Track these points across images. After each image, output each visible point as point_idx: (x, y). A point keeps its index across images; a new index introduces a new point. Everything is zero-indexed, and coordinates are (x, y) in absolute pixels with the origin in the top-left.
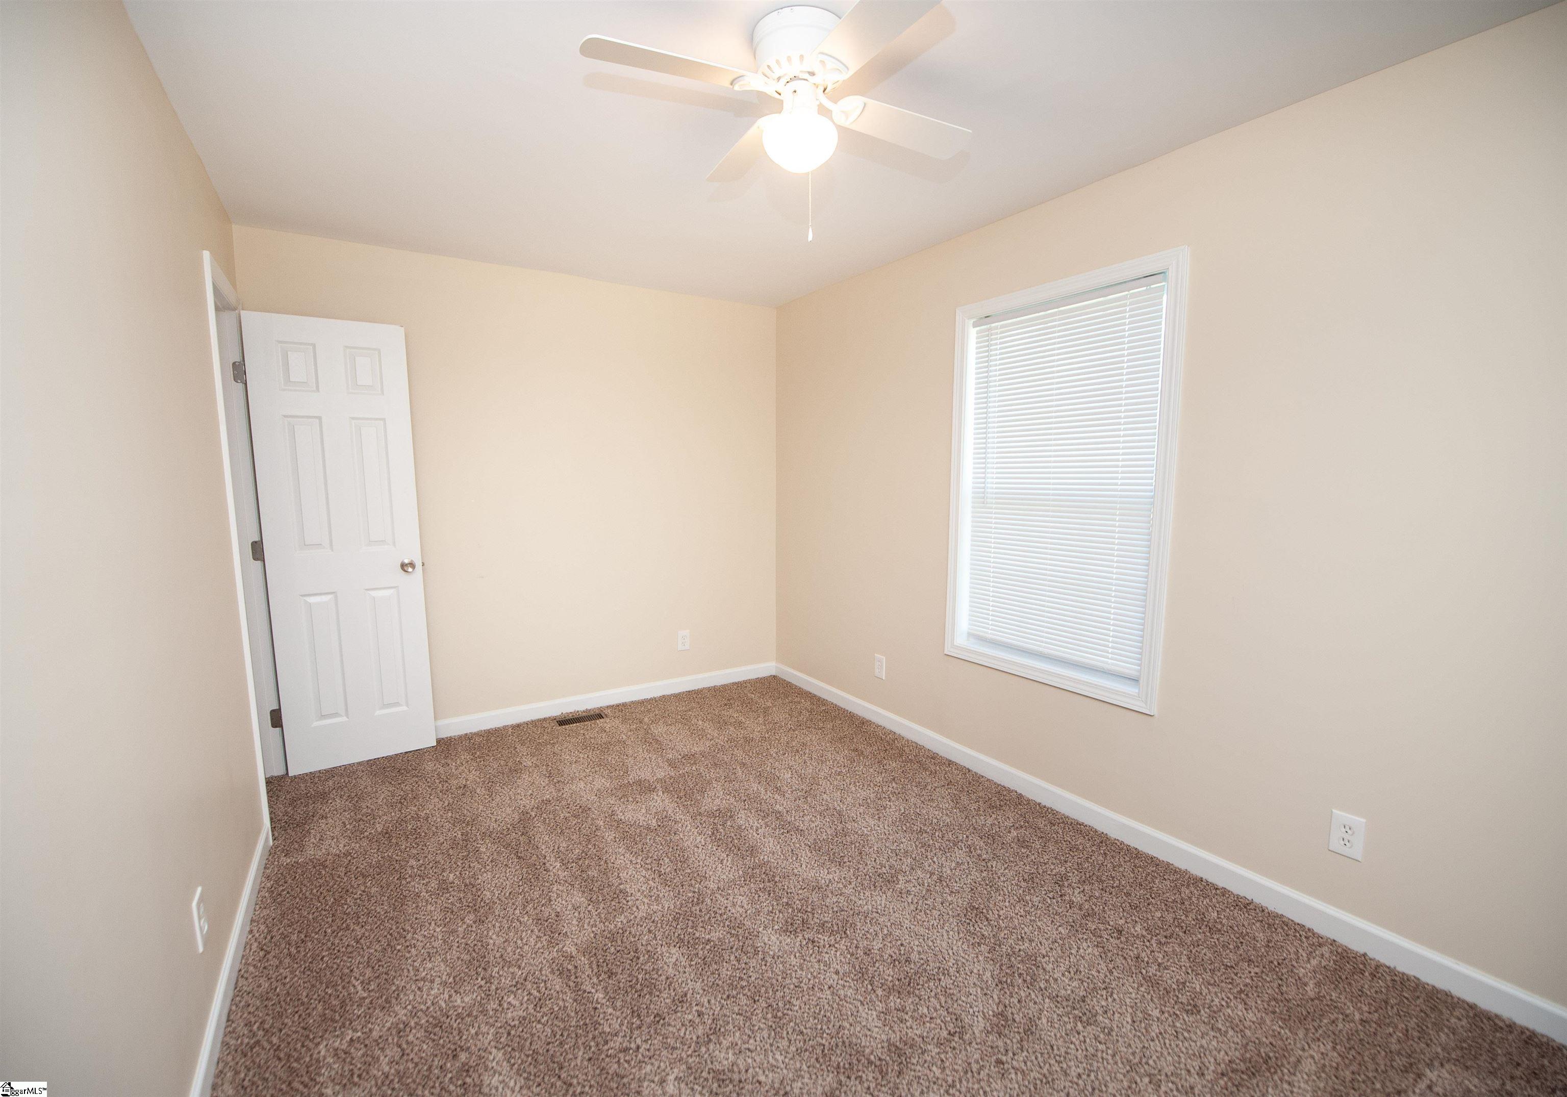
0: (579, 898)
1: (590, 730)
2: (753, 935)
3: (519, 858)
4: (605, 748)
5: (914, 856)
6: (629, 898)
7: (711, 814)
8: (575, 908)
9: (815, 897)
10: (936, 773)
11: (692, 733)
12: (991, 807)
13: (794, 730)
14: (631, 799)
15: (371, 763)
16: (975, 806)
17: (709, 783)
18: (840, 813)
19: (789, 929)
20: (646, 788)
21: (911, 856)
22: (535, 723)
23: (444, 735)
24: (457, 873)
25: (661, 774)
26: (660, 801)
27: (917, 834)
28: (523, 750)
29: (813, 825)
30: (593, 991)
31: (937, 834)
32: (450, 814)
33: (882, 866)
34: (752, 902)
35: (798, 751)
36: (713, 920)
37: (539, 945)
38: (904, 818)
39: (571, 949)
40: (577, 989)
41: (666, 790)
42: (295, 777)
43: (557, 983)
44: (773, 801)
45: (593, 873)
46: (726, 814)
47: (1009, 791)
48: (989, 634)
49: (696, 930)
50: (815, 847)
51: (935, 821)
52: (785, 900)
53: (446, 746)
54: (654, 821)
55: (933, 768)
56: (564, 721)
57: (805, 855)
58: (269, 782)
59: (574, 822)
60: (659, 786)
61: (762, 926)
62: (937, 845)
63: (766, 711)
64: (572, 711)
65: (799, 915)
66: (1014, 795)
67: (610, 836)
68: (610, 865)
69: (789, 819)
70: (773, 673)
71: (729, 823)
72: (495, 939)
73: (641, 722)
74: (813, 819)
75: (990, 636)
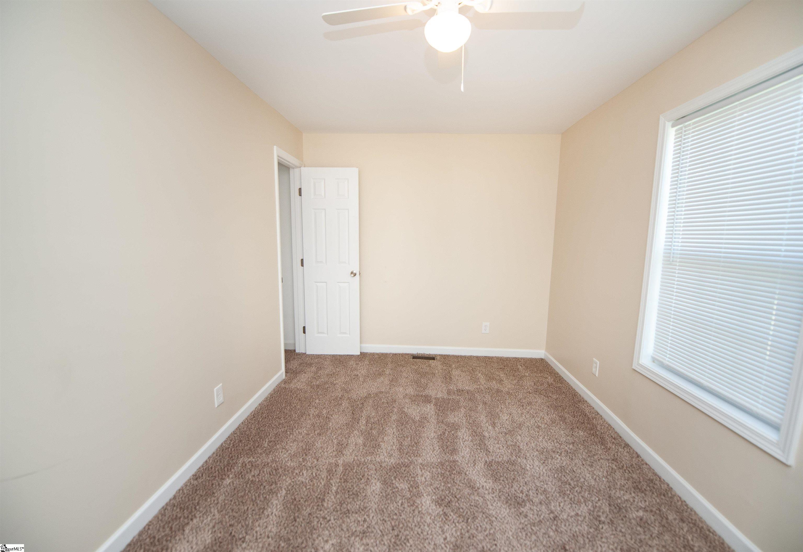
0: (360, 441)
1: (423, 365)
2: (419, 495)
3: (353, 413)
4: (424, 375)
5: (548, 496)
6: (379, 450)
7: (448, 425)
8: (356, 444)
9: (467, 491)
10: (609, 449)
11: (471, 379)
12: (636, 488)
13: (530, 393)
14: (416, 403)
15: (333, 356)
16: (623, 482)
17: (460, 408)
18: (520, 451)
19: (439, 502)
20: (427, 399)
21: (546, 494)
22: (403, 355)
23: (365, 351)
24: (328, 411)
25: (440, 395)
26: (430, 409)
27: (562, 483)
28: (390, 366)
29: (498, 451)
30: (334, 485)
31: (577, 489)
32: (344, 385)
33: (522, 492)
34: (432, 478)
35: (523, 406)
36: (406, 478)
37: (331, 454)
38: (562, 469)
39: (340, 462)
40: (329, 481)
41: (436, 405)
42: (308, 355)
43: (324, 474)
44: (486, 429)
45: (374, 432)
46: (455, 427)
47: (661, 481)
48: (667, 361)
49: (395, 479)
50: (489, 465)
51: (582, 480)
52: (449, 485)
53: (363, 355)
54: (418, 418)
55: (609, 445)
56: (415, 357)
57: (480, 465)
58: (286, 351)
59: (385, 405)
60: (434, 401)
61: (427, 493)
62: (571, 496)
63: (521, 378)
64: (422, 353)
65: (450, 497)
66: (664, 487)
67: (394, 417)
68: (384, 431)
69: (486, 442)
70: (543, 357)
71: (453, 432)
72: (318, 445)
73: (450, 367)
74: (501, 448)
75: (667, 363)
